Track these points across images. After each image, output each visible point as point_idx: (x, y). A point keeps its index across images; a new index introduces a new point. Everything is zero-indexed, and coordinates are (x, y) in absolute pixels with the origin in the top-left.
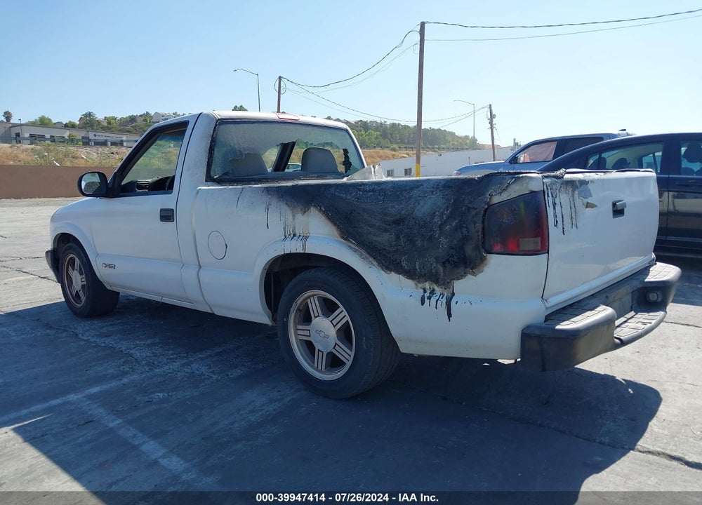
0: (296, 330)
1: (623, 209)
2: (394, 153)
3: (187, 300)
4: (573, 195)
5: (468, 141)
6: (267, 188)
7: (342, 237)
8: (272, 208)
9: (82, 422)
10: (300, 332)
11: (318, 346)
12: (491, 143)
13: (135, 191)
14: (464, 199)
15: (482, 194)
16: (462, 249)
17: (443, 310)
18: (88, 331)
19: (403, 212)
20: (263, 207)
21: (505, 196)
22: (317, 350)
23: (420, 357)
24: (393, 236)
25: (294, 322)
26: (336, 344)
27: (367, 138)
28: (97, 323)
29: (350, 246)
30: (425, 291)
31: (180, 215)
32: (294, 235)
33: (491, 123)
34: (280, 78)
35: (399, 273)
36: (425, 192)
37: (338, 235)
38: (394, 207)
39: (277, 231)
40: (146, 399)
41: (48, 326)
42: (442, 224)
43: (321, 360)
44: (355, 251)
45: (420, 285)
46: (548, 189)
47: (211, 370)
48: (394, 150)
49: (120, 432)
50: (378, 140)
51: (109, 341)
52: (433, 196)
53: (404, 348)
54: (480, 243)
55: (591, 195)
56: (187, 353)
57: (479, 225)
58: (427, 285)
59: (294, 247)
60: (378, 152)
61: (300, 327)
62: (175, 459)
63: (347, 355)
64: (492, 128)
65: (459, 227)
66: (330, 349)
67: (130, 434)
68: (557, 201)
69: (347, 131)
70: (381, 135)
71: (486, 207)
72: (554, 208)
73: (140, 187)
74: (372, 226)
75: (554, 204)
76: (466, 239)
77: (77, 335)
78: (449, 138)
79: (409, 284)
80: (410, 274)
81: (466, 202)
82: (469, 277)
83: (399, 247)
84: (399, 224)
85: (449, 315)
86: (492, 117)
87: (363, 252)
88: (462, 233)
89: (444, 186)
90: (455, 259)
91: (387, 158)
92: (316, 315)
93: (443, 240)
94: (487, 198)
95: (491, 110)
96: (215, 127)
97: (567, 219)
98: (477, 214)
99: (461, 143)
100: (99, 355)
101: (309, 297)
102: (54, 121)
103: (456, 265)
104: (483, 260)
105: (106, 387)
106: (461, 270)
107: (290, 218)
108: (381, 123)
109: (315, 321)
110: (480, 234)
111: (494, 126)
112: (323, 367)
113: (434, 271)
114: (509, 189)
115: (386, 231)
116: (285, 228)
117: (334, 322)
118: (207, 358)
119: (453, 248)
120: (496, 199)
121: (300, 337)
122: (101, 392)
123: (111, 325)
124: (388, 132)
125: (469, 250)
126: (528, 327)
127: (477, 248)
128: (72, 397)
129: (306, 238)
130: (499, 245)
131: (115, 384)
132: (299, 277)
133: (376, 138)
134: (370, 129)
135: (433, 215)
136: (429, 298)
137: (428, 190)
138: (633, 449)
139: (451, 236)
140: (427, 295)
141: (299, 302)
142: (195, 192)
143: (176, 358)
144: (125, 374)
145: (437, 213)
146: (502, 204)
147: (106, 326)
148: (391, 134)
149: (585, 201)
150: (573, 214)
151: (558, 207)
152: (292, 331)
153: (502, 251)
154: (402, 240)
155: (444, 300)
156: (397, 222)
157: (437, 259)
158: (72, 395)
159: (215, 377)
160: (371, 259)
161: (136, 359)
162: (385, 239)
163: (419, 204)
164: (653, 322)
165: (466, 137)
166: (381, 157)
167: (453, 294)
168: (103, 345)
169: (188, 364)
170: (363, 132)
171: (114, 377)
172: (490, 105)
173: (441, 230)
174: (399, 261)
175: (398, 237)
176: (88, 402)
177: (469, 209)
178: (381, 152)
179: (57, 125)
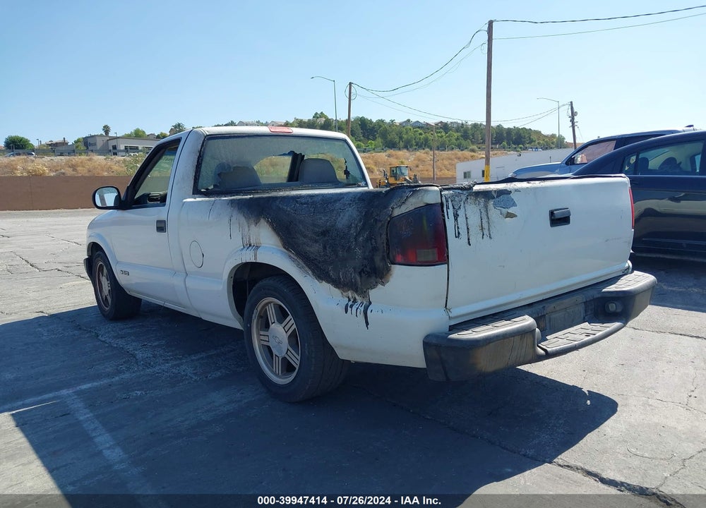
0: (259, 335)
1: (569, 217)
2: (473, 154)
3: (180, 305)
4: (486, 207)
5: (555, 140)
6: (232, 200)
7: (284, 248)
8: (234, 219)
9: (60, 414)
10: (262, 338)
11: (275, 352)
12: (573, 142)
13: (147, 203)
14: (373, 212)
15: (386, 207)
16: (371, 260)
17: (361, 317)
18: (109, 333)
19: (328, 223)
20: (227, 219)
21: (404, 209)
22: (274, 356)
23: (357, 363)
24: (321, 247)
25: (257, 327)
26: (288, 349)
27: (447, 139)
28: (120, 325)
29: (290, 256)
30: (349, 300)
31: (170, 226)
32: (250, 245)
33: (572, 121)
34: (350, 84)
35: (328, 282)
36: (344, 205)
37: (280, 245)
38: (321, 219)
39: (237, 241)
40: (124, 396)
41: (79, 328)
42: (356, 235)
43: (278, 366)
44: (294, 261)
45: (344, 294)
46: (447, 201)
47: (195, 372)
48: (473, 151)
49: (84, 425)
50: (458, 142)
51: (121, 342)
52: (350, 209)
53: (342, 354)
54: (385, 254)
55: (514, 204)
56: (183, 356)
57: (384, 236)
58: (350, 293)
59: (248, 257)
60: (456, 154)
61: (262, 333)
62: (118, 450)
63: (295, 360)
64: (573, 126)
65: (369, 239)
66: (284, 354)
67: (92, 427)
68: (461, 213)
69: (345, 141)
70: (462, 136)
71: (389, 219)
72: (456, 219)
73: (152, 199)
74: (305, 236)
75: (456, 216)
76: (375, 249)
77: (98, 336)
78: (534, 137)
79: (336, 291)
80: (336, 283)
81: (375, 214)
82: (380, 286)
83: (326, 258)
84: (325, 236)
85: (367, 323)
86: (573, 114)
87: (300, 261)
88: (372, 244)
89: (359, 199)
90: (368, 269)
91: (465, 159)
92: (273, 321)
93: (358, 251)
94: (389, 210)
95: (572, 108)
96: (203, 143)
97: (475, 230)
98: (383, 225)
99: (546, 142)
100: (107, 354)
101: (267, 304)
102: (147, 133)
103: (369, 275)
104: (388, 270)
105: (96, 384)
106: (373, 280)
107: (247, 229)
108: (462, 124)
109: (272, 326)
110: (385, 246)
111: (576, 124)
112: (280, 372)
113: (353, 280)
114: (407, 202)
115: (316, 241)
116: (243, 239)
117: (286, 328)
118: (198, 360)
119: (365, 259)
120: (397, 212)
121: (262, 342)
122: (90, 388)
123: (131, 327)
124: (470, 132)
125: (378, 262)
126: (427, 336)
127: (383, 259)
128: (64, 392)
129: (258, 247)
130: (400, 256)
131: (106, 381)
132: (257, 285)
133: (457, 139)
134: (451, 130)
135: (349, 227)
136: (351, 306)
137: (347, 202)
138: (550, 463)
139: (363, 247)
140: (350, 303)
141: (259, 309)
142: (181, 204)
143: (172, 359)
144: (119, 372)
145: (353, 225)
146: (402, 216)
147: (127, 328)
148: (473, 135)
149: (504, 211)
150: (485, 225)
151: (461, 219)
152: (255, 336)
153: (402, 261)
154: (328, 250)
155: (362, 309)
156: (324, 233)
157: (354, 268)
158: (64, 391)
159: (195, 378)
160: (307, 268)
161: (137, 359)
162: (315, 249)
163: (340, 215)
164: (599, 334)
165: (553, 136)
166: (459, 159)
167: (370, 303)
168: (115, 346)
169: (178, 365)
170: (443, 134)
171: (108, 375)
172: (571, 102)
173: (355, 241)
174: (326, 270)
175: (325, 248)
176: (76, 397)
177: (376, 220)
178: (460, 153)
179: (150, 137)
